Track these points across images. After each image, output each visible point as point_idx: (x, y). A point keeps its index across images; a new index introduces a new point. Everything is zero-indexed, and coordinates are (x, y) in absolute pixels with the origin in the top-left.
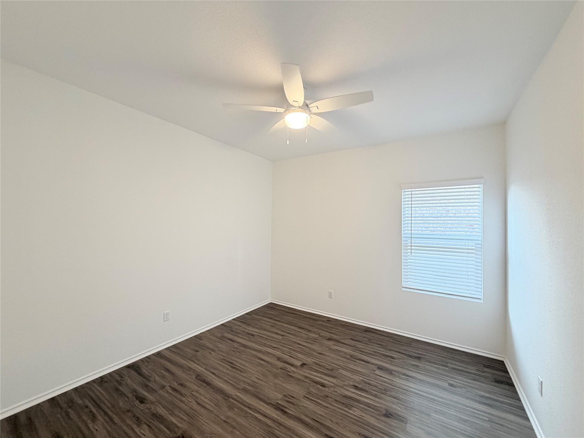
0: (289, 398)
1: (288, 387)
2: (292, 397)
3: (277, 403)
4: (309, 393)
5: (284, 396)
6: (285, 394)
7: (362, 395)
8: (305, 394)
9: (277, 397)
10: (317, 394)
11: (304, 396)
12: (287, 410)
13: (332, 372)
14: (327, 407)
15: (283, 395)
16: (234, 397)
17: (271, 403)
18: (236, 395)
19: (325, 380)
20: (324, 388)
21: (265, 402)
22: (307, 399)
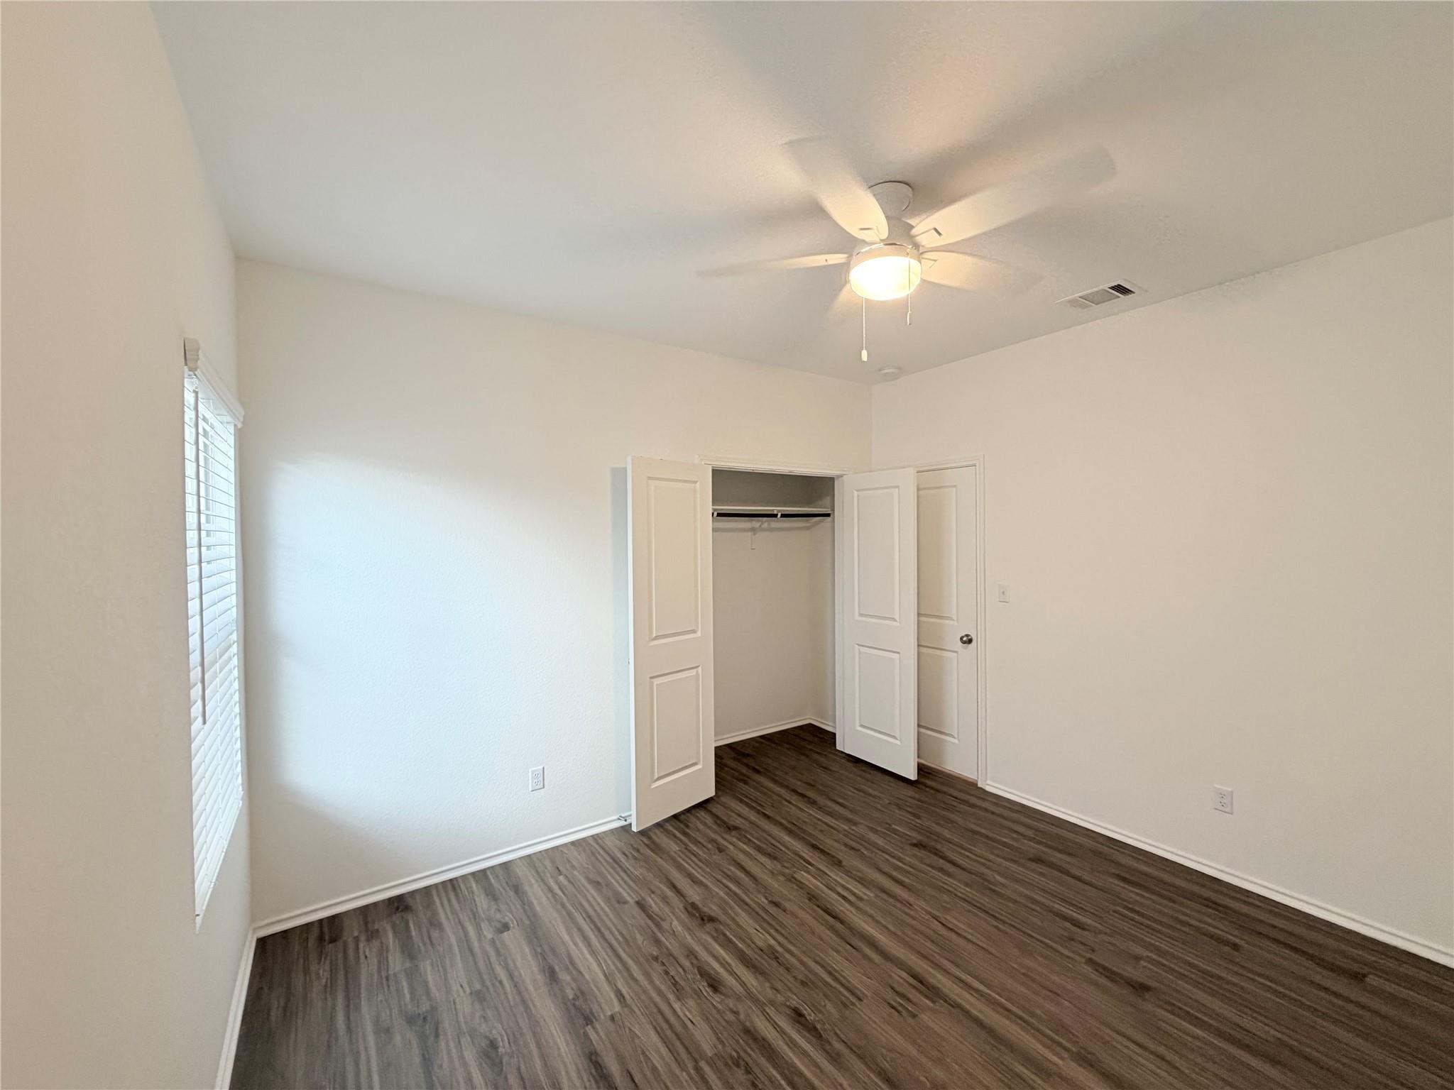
0: (900, 1007)
1: (899, 1041)
2: (893, 1007)
3: (934, 1002)
4: (846, 1006)
5: (914, 1016)
6: (910, 1020)
7: (722, 965)
8: (855, 1005)
9: (933, 1019)
10: (825, 995)
11: (860, 1000)
12: (911, 980)
13: (742, 1054)
14: (817, 962)
15: (917, 1018)
16: (1065, 1055)
17: (952, 1006)
18: (1062, 1058)
19: (781, 1031)
20: (797, 1006)
21: (967, 1013)
22: (857, 991)
